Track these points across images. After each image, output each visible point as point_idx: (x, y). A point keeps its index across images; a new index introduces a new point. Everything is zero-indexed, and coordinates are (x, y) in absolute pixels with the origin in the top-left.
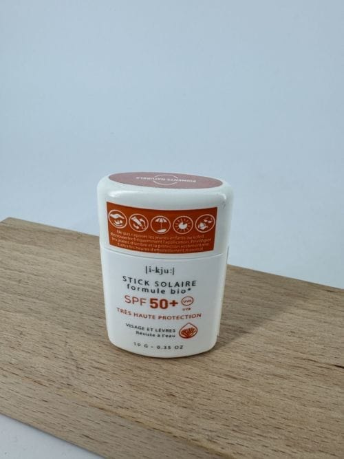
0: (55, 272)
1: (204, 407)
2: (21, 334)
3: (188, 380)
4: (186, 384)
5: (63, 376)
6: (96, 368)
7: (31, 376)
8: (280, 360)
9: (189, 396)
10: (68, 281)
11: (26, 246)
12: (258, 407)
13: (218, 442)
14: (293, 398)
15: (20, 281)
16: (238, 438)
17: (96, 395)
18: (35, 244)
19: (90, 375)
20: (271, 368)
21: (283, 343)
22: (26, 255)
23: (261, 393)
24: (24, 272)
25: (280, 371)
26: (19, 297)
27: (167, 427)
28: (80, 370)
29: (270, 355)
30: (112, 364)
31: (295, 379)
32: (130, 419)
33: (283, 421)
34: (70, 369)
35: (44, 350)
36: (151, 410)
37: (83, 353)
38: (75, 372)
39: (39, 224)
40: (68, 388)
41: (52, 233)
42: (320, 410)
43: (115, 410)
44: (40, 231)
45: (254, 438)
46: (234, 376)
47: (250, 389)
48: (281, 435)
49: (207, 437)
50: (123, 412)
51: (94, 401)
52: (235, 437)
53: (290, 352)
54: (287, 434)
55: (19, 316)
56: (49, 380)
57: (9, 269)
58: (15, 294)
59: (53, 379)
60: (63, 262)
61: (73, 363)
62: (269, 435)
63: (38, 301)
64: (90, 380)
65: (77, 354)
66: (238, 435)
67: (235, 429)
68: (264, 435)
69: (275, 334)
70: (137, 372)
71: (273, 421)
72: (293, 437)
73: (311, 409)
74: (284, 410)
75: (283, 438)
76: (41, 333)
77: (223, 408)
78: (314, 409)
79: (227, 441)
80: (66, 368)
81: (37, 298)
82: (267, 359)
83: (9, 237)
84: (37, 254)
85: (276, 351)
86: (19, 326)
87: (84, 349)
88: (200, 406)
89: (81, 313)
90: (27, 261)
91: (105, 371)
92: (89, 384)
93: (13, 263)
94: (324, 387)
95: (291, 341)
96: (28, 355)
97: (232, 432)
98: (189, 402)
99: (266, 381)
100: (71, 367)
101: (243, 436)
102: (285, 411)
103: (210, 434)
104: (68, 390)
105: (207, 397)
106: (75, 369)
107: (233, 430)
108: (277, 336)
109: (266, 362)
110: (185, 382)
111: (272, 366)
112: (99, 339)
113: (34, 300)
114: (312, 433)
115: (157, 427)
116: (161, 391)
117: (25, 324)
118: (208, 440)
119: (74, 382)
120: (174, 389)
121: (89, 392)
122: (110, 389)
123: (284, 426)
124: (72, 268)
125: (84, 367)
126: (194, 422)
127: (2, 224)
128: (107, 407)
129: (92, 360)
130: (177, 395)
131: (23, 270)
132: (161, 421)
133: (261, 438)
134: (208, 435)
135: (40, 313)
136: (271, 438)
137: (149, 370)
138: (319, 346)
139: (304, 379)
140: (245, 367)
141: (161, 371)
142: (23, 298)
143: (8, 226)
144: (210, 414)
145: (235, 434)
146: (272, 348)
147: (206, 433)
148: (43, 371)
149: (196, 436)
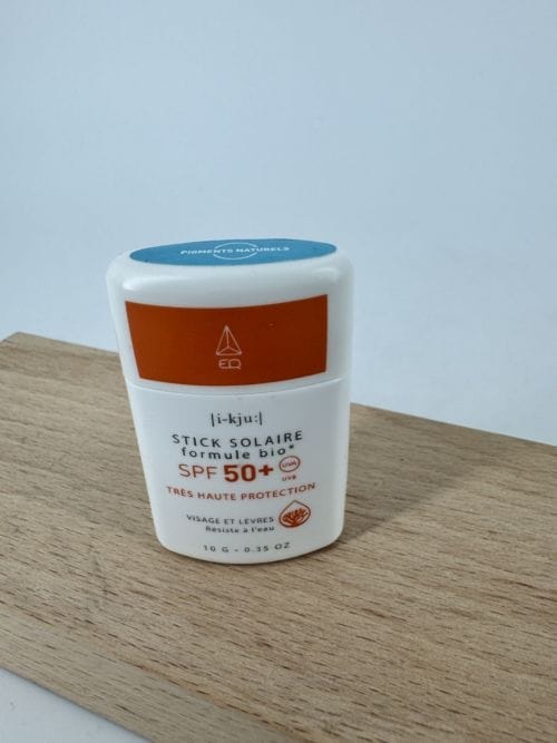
0: (83, 424)
1: (323, 669)
2: (17, 530)
3: (295, 617)
4: (293, 625)
5: (80, 605)
6: (137, 592)
7: (26, 606)
8: (466, 583)
9: (295, 647)
10: (104, 439)
11: (39, 379)
12: (421, 671)
13: (342, 734)
14: (486, 656)
15: (23, 440)
16: (380, 728)
17: (132, 641)
18: (55, 377)
19: (125, 605)
20: (447, 597)
21: (472, 551)
22: (39, 395)
23: (427, 644)
24: (32, 424)
25: (463, 605)
26: (18, 467)
27: (253, 705)
28: (109, 596)
29: (448, 573)
30: (165, 586)
31: (492, 619)
32: (190, 686)
33: (463, 698)
34: (93, 594)
35: (54, 559)
36: (226, 671)
37: (118, 565)
38: (101, 601)
39: (64, 343)
40: (85, 627)
41: (85, 358)
42: (537, 680)
43: (162, 669)
44: (66, 354)
45: (408, 730)
46: (380, 611)
47: (408, 636)
48: (462, 725)
49: (323, 725)
50: (176, 673)
51: (129, 652)
52: (375, 726)
53: (486, 569)
54: (470, 723)
55: (17, 499)
56: (55, 613)
57: (9, 419)
58: (15, 461)
59: (64, 611)
60: (98, 407)
61: (98, 584)
62: (437, 725)
63: (50, 474)
64: (125, 613)
65: (107, 567)
66: (380, 723)
67: (376, 711)
68: (429, 724)
69: (459, 534)
70: (207, 600)
71: (447, 699)
72: (483, 731)
73: (519, 677)
74: (468, 678)
75: (464, 730)
76: (49, 530)
77: (355, 672)
78: (525, 677)
79: (359, 733)
80: (87, 592)
81: (50, 469)
82: (443, 581)
83: (15, 364)
84: (57, 394)
85: (458, 566)
86: (15, 517)
87: (121, 559)
88: (315, 668)
89: (119, 495)
90: (40, 406)
91: (151, 597)
92: (123, 621)
93: (16, 408)
94: (547, 636)
95: (487, 548)
96: (25, 567)
97: (369, 717)
98: (295, 658)
99: (438, 622)
100: (95, 591)
101: (389, 725)
102: (469, 680)
103: (328, 718)
104: (86, 632)
105: (328, 650)
106: (101, 593)
107: (373, 714)
108: (463, 539)
109: (440, 587)
110: (291, 621)
111: (449, 594)
112: (146, 540)
113: (44, 472)
114: (520, 725)
115: (235, 703)
116: (246, 637)
117: (24, 513)
118: (324, 730)
119: (97, 617)
120: (270, 635)
121: (121, 636)
122: (158, 631)
123: (467, 708)
124: (111, 416)
125: (116, 590)
126: (302, 696)
127: (5, 344)
128: (149, 663)
129: (130, 577)
130: (275, 644)
131: (32, 420)
132: (242, 692)
133: (422, 731)
134: (324, 721)
135: (52, 494)
136: (441, 730)
137: (229, 599)
138: (539, 558)
139: (508, 619)
140: (400, 595)
141: (249, 599)
142: (26, 468)
143: (14, 346)
144: (331, 682)
145: (375, 720)
146: (451, 560)
147: (322, 718)
148: (46, 595)
149: (303, 723)
